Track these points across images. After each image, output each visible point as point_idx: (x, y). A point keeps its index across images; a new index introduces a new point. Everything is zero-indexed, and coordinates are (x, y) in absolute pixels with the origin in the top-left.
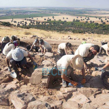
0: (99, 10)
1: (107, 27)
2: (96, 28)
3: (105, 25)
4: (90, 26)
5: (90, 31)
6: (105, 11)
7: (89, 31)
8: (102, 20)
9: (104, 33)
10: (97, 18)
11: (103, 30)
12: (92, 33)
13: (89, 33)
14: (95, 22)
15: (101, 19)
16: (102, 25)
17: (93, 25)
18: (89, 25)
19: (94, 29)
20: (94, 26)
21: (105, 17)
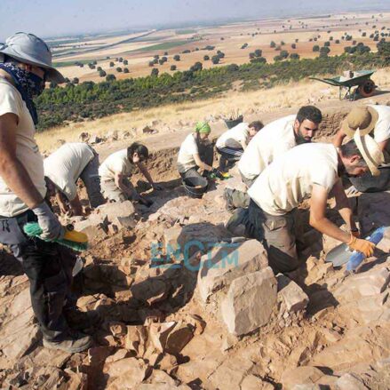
0: (81, 38)
1: (123, 88)
2: (93, 98)
3: (116, 84)
4: (71, 96)
5: (75, 112)
6: (101, 38)
7: (72, 113)
8: (100, 69)
9: (121, 107)
10: (82, 66)
11: (116, 99)
12: (85, 116)
13: (75, 122)
14: (81, 82)
15: (97, 66)
16: (108, 85)
17: (79, 92)
18: (66, 93)
19: (85, 103)
20: (83, 95)
21: (108, 58)
